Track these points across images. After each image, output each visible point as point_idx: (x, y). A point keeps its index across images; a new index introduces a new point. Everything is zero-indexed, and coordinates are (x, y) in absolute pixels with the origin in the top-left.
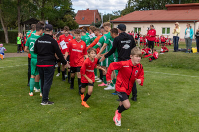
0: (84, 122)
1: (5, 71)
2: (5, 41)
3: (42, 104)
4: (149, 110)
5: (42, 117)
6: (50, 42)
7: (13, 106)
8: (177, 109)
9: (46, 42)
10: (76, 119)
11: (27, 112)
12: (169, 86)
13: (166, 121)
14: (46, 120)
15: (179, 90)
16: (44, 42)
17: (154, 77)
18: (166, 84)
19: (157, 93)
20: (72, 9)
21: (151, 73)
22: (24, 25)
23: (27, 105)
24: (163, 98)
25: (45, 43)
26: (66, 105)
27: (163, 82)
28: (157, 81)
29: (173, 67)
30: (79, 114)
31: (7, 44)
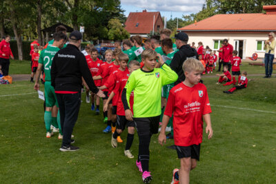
0: (119, 178)
1: (12, 101)
2: (18, 57)
3: (61, 149)
4: (221, 163)
5: (58, 168)
6: (74, 57)
7: (17, 152)
8: (265, 163)
9: (69, 56)
10: (108, 173)
11: (38, 161)
12: (257, 129)
13: (244, 180)
14: (64, 173)
15: (271, 135)
16: (65, 56)
17: (236, 114)
18: (253, 126)
19: (236, 139)
20: (120, 11)
21: (232, 109)
22: (47, 34)
23: (39, 151)
24: (245, 146)
25: (67, 58)
26: (96, 152)
27: (249, 123)
28: (240, 121)
29: (267, 101)
30: (115, 166)
31: (21, 62)
